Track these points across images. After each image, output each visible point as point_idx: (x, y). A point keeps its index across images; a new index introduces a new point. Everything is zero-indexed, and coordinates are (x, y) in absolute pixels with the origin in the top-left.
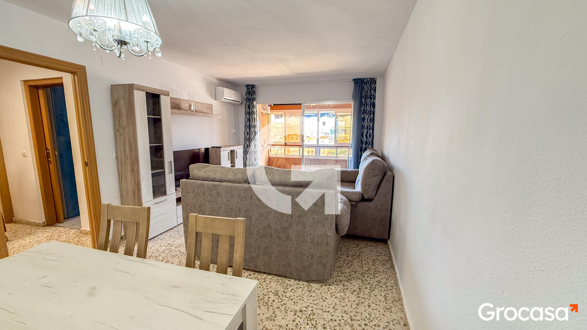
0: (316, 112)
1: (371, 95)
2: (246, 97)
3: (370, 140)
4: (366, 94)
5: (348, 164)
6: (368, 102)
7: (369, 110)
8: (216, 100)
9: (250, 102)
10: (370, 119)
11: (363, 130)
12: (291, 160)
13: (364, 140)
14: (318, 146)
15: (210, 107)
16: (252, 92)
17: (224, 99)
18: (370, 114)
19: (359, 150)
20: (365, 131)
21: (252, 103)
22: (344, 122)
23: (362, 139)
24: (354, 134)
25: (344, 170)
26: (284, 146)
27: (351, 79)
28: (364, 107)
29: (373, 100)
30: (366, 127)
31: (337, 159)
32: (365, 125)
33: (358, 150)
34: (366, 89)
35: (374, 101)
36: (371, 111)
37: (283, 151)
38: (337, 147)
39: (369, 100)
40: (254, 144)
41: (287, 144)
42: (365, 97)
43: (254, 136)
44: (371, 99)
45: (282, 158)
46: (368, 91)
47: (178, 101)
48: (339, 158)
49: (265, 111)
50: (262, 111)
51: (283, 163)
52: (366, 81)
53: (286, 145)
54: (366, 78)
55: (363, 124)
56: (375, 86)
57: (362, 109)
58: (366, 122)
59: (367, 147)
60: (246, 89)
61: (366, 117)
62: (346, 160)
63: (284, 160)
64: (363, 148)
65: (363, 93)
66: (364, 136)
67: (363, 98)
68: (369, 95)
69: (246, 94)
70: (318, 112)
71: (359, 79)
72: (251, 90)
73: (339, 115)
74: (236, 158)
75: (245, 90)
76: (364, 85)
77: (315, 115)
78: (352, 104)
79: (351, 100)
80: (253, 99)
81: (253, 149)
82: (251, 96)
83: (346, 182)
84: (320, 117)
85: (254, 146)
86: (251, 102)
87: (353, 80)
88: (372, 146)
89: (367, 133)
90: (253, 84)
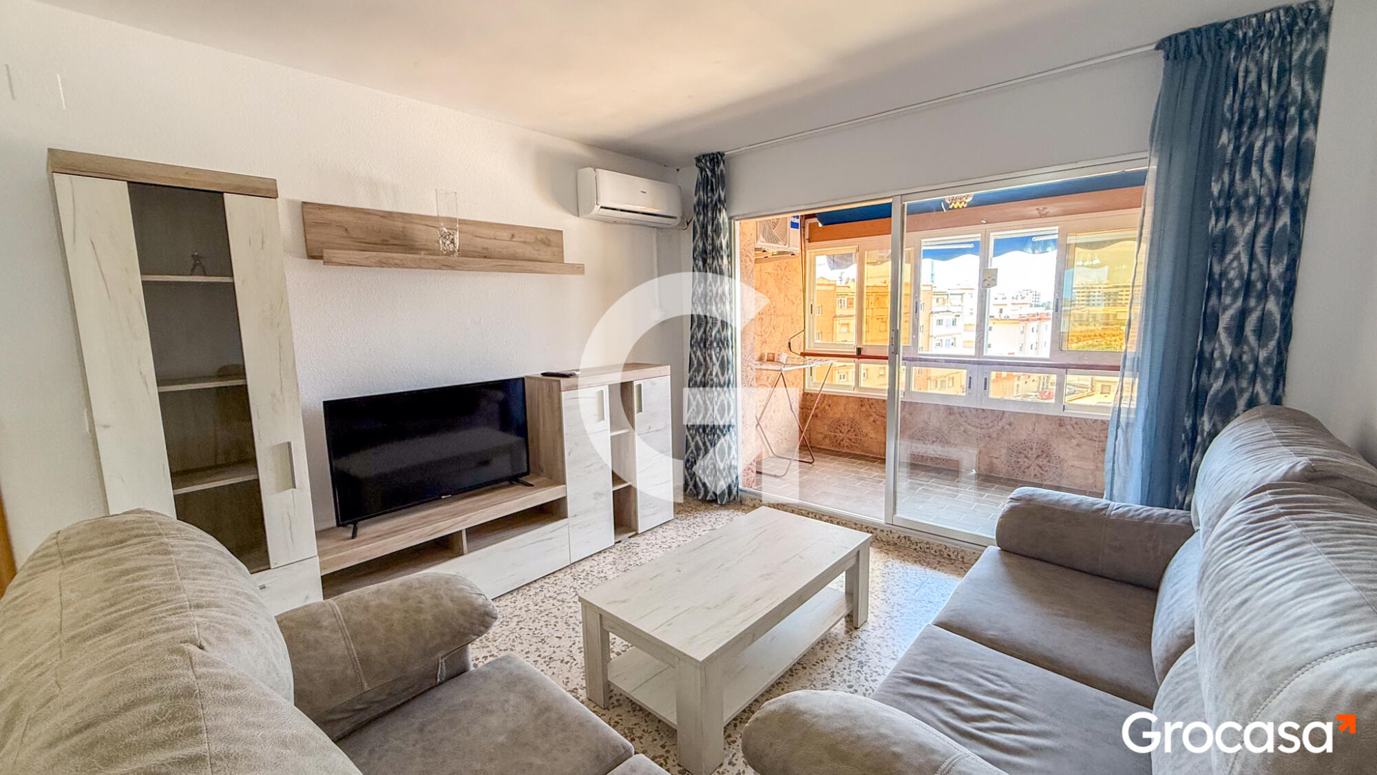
0: (977, 237)
1: (1282, 107)
2: (696, 199)
3: (1263, 355)
4: (1249, 103)
5: (1108, 466)
6: (1258, 144)
7: (1264, 191)
8: (578, 216)
9: (705, 215)
10: (1269, 240)
11: (1214, 300)
12: (876, 406)
13: (1216, 354)
14: (979, 363)
15: (550, 241)
16: (714, 180)
17: (602, 207)
18: (1274, 211)
19: (1183, 401)
20: (1225, 309)
21: (713, 220)
22: (1106, 268)
23: (1207, 348)
24: (1155, 307)
25: (1084, 507)
26: (856, 360)
27: (1151, 44)
28: (1226, 178)
29: (1296, 130)
30: (1237, 284)
31: (1062, 414)
32: (1232, 274)
33: (1174, 404)
34: (1246, 77)
35: (1309, 134)
36: (1276, 193)
37: (852, 376)
38: (1066, 367)
39: (1270, 132)
40: (718, 360)
41: (862, 353)
42: (1241, 122)
43: (719, 331)
44: (1282, 126)
45: (848, 397)
46: (1264, 87)
47: (399, 224)
48: (1069, 413)
49: (777, 243)
50: (761, 243)
51: (851, 416)
52: (1251, 33)
53: (859, 354)
54: (1250, 16)
55: (1217, 269)
56: (1320, 44)
57: (1215, 189)
58: (1237, 257)
59: (1242, 391)
60: (697, 171)
61: (1243, 233)
62: (1103, 422)
63: (854, 406)
64: (1212, 392)
65: (1228, 101)
66: (1221, 330)
67: (1225, 131)
68: (1271, 104)
69: (697, 191)
70: (986, 237)
71: (1198, 31)
72: (709, 174)
73: (1076, 245)
74: (636, 409)
75: (694, 174)
76: (1233, 54)
77: (971, 246)
78: (1146, 172)
79: (1146, 154)
80: (716, 204)
81: (717, 375)
82: (710, 194)
83: (1092, 574)
84: (995, 255)
85: (718, 364)
86: (710, 214)
87: (1157, 48)
88: (1276, 388)
89: (1243, 314)
90: (715, 151)
